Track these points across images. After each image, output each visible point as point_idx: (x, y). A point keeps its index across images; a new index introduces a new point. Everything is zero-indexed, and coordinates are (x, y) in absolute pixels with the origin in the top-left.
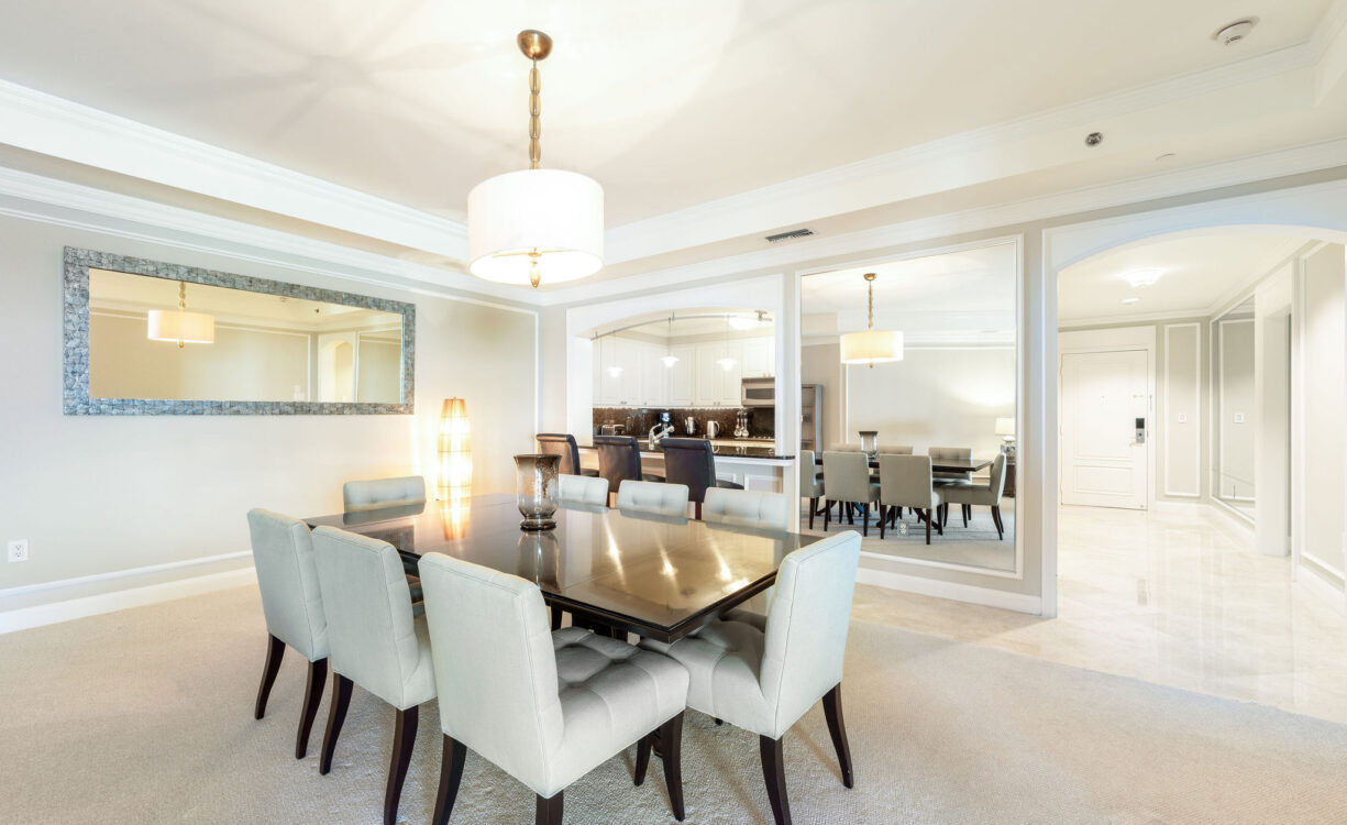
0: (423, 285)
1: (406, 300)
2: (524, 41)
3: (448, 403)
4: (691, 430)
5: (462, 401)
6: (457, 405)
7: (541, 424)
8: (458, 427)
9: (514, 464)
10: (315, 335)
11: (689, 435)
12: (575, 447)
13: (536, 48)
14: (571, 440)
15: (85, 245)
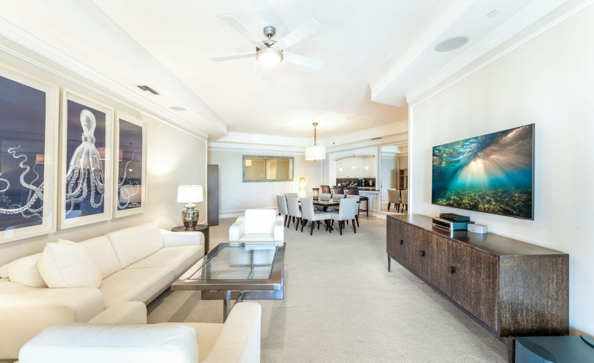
0: (296, 152)
1: (292, 156)
2: (314, 124)
3: (301, 178)
4: (371, 184)
5: (304, 178)
6: (303, 179)
7: (323, 183)
8: (303, 184)
9: (312, 190)
10: (266, 160)
11: (370, 186)
12: (329, 189)
13: (315, 124)
14: (328, 187)
15: (245, 154)
